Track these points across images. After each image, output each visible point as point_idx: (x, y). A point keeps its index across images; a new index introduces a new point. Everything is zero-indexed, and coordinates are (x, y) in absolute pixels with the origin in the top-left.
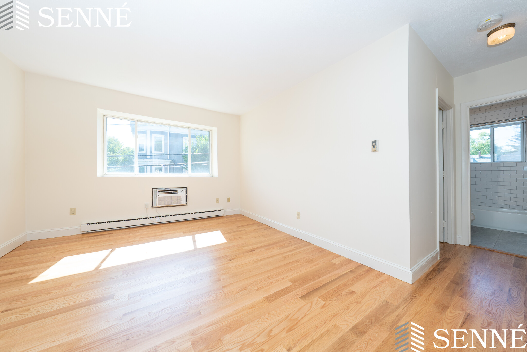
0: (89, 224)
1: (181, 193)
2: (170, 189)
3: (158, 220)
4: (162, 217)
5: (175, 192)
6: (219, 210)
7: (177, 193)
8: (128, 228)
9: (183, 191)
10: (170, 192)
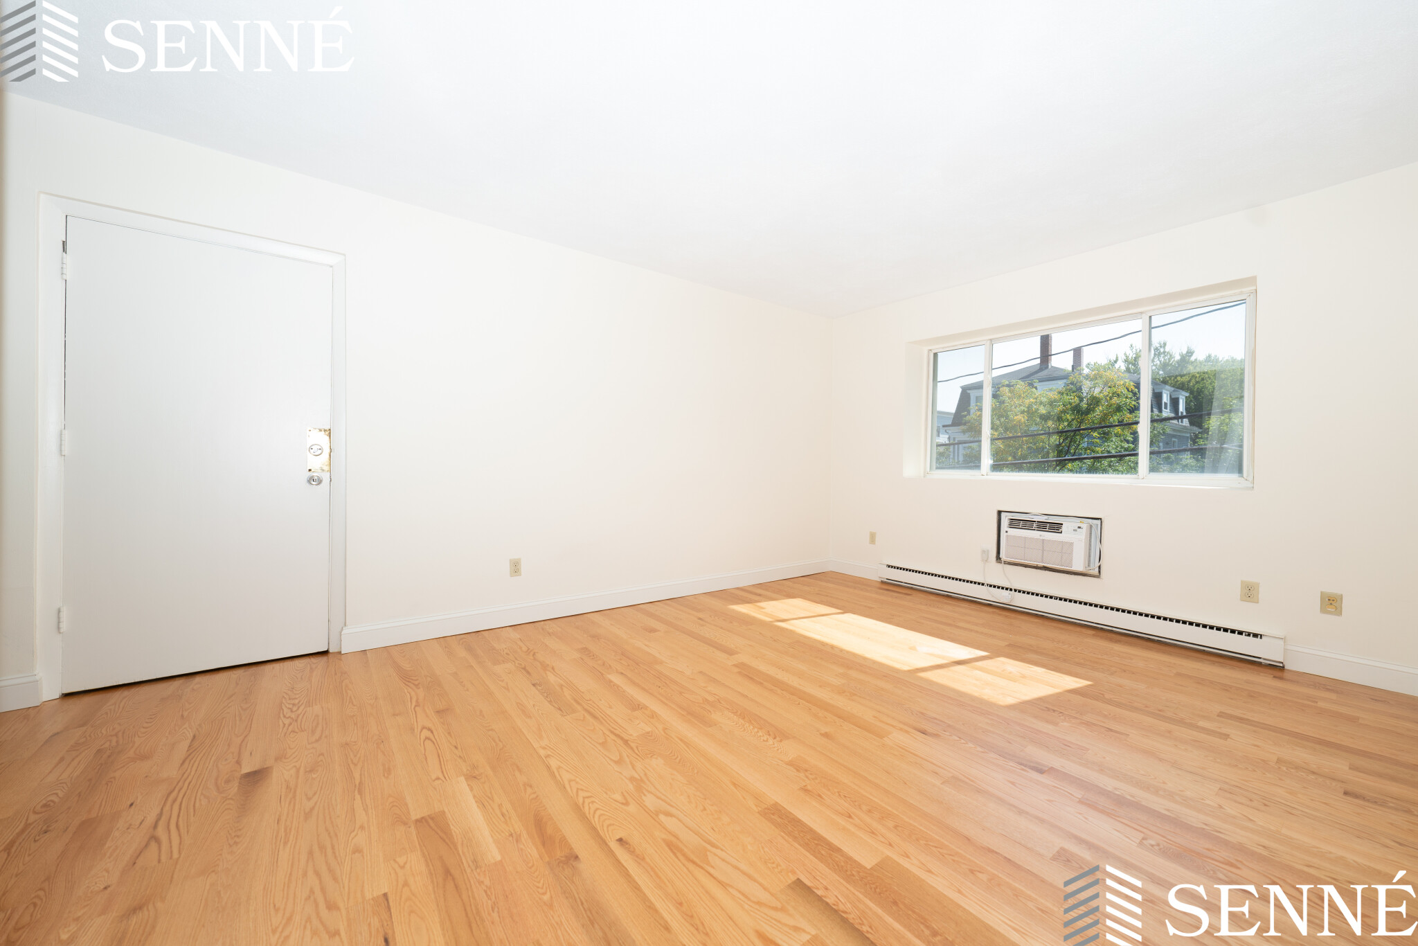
0: (889, 566)
1: (1073, 535)
2: (1046, 517)
3: (1003, 597)
4: (1015, 591)
5: (1056, 527)
6: (1255, 635)
7: (1061, 532)
8: (948, 596)
9: (1079, 527)
10: (1042, 526)
